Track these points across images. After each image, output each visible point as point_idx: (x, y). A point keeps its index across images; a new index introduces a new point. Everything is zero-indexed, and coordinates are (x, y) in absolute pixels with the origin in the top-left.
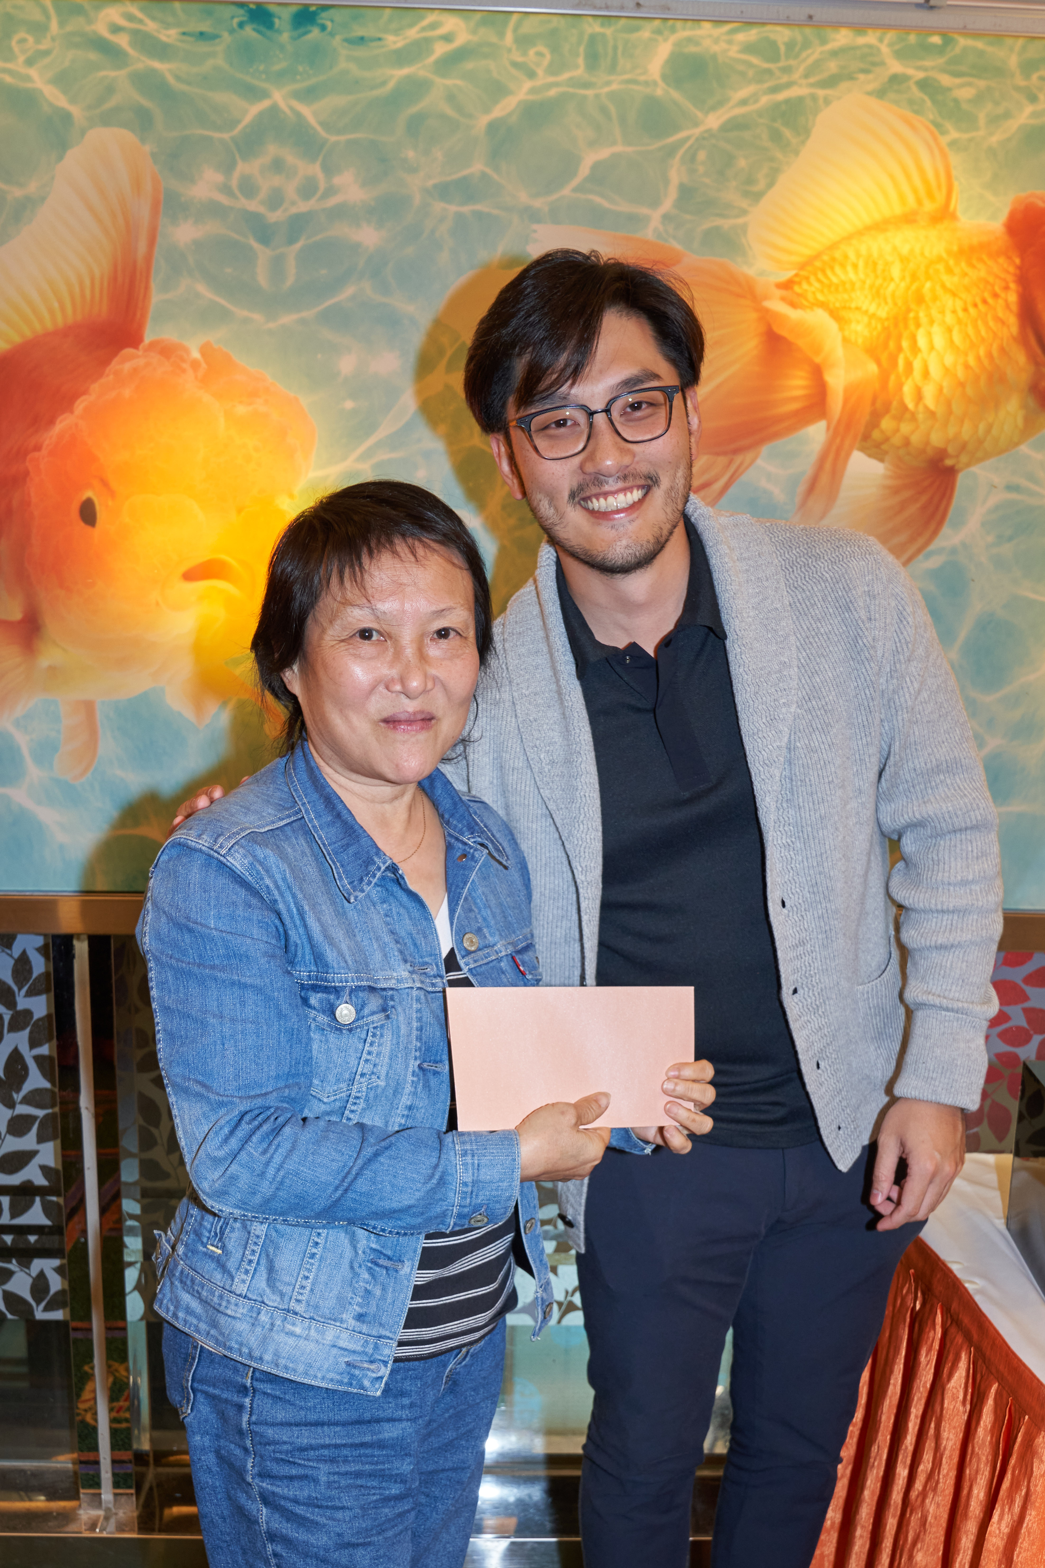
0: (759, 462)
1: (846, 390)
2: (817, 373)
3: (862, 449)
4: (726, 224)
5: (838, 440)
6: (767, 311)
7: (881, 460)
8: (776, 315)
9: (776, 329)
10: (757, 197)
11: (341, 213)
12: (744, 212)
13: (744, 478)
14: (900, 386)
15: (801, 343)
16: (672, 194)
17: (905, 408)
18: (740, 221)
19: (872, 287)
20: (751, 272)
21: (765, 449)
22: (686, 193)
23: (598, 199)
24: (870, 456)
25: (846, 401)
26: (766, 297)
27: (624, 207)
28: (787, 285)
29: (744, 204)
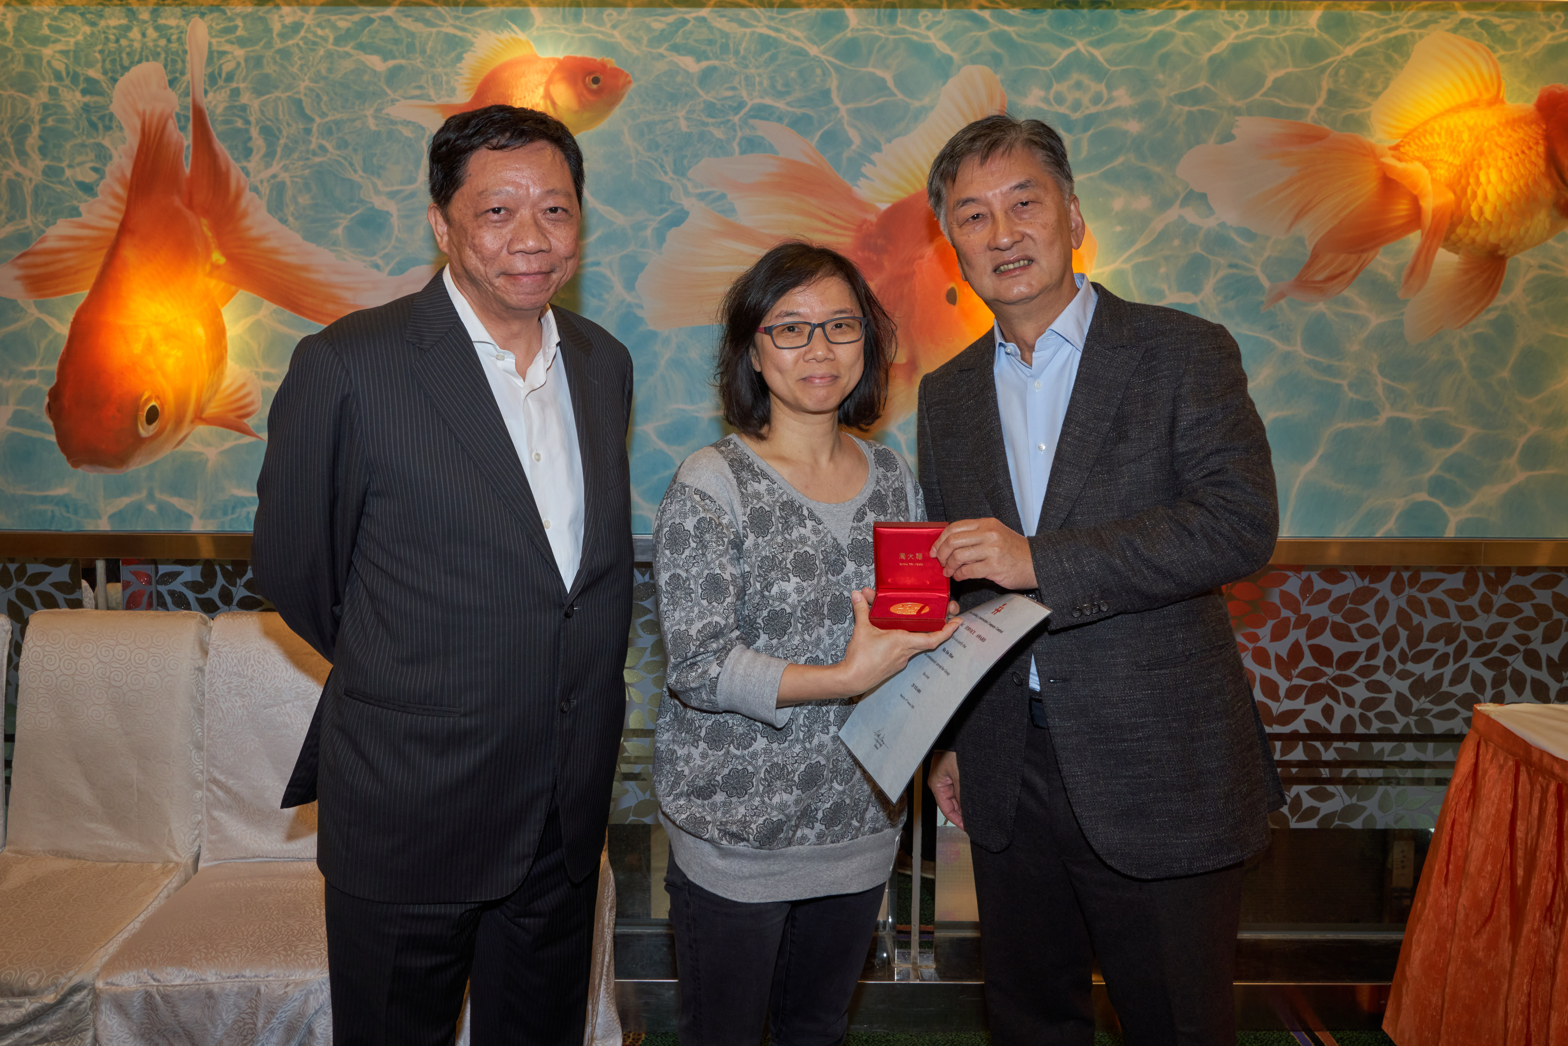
0: (1378, 257)
1: (1433, 211)
2: (1415, 201)
3: (1444, 247)
4: (1357, 112)
5: (1429, 242)
6: (1383, 164)
7: (1457, 253)
8: (1389, 167)
9: (1388, 175)
10: (1377, 95)
11: (1117, 113)
12: (1369, 105)
13: (1369, 267)
14: (1469, 206)
15: (1405, 182)
16: (1323, 95)
17: (1472, 220)
18: (1366, 110)
19: (1450, 146)
20: (1373, 141)
21: (1381, 249)
22: (1332, 95)
23: (1277, 100)
24: (1449, 250)
25: (1434, 216)
26: (1382, 156)
27: (1293, 105)
28: (1396, 148)
29: (1369, 100)
